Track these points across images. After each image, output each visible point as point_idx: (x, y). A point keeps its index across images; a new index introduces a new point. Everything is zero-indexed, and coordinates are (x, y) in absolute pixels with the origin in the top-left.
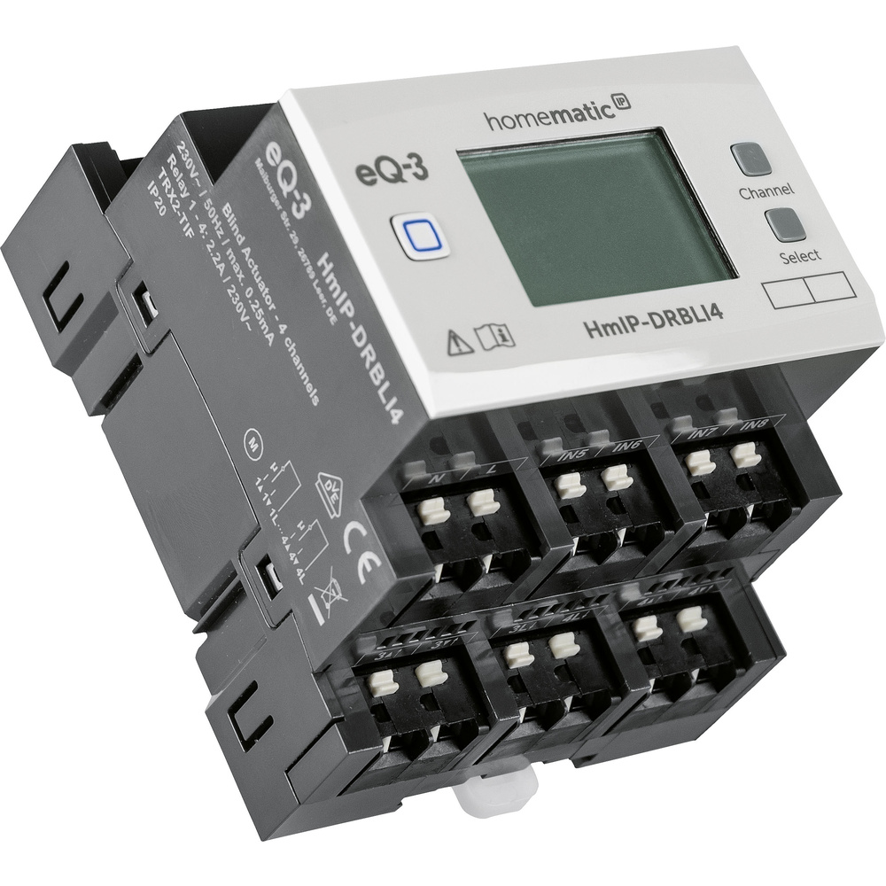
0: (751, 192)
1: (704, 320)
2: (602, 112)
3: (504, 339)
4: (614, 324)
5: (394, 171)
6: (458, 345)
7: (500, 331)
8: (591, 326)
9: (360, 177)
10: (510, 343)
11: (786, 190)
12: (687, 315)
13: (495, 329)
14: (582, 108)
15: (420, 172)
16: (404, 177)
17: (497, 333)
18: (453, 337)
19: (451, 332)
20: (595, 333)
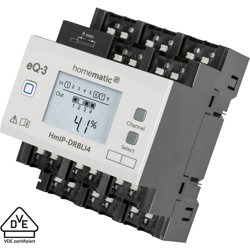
0: (131, 124)
1: (83, 150)
2: (108, 80)
3: (27, 125)
4: (58, 137)
5: (38, 69)
6: (14, 120)
7: (28, 122)
8: (52, 134)
9: (28, 65)
10: (27, 127)
11: (142, 129)
12: (80, 146)
13: (27, 121)
14: (103, 76)
15: (44, 72)
16: (39, 71)
17: (26, 122)
18: (15, 117)
19: (15, 116)
20: (51, 136)
